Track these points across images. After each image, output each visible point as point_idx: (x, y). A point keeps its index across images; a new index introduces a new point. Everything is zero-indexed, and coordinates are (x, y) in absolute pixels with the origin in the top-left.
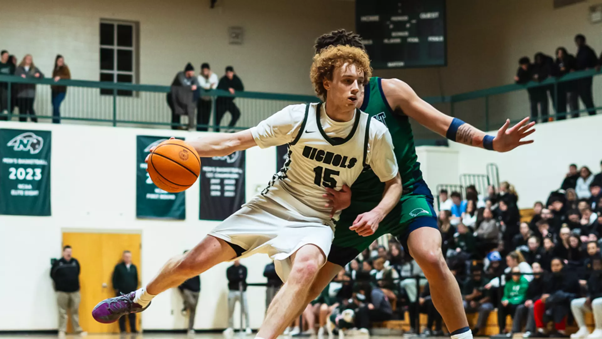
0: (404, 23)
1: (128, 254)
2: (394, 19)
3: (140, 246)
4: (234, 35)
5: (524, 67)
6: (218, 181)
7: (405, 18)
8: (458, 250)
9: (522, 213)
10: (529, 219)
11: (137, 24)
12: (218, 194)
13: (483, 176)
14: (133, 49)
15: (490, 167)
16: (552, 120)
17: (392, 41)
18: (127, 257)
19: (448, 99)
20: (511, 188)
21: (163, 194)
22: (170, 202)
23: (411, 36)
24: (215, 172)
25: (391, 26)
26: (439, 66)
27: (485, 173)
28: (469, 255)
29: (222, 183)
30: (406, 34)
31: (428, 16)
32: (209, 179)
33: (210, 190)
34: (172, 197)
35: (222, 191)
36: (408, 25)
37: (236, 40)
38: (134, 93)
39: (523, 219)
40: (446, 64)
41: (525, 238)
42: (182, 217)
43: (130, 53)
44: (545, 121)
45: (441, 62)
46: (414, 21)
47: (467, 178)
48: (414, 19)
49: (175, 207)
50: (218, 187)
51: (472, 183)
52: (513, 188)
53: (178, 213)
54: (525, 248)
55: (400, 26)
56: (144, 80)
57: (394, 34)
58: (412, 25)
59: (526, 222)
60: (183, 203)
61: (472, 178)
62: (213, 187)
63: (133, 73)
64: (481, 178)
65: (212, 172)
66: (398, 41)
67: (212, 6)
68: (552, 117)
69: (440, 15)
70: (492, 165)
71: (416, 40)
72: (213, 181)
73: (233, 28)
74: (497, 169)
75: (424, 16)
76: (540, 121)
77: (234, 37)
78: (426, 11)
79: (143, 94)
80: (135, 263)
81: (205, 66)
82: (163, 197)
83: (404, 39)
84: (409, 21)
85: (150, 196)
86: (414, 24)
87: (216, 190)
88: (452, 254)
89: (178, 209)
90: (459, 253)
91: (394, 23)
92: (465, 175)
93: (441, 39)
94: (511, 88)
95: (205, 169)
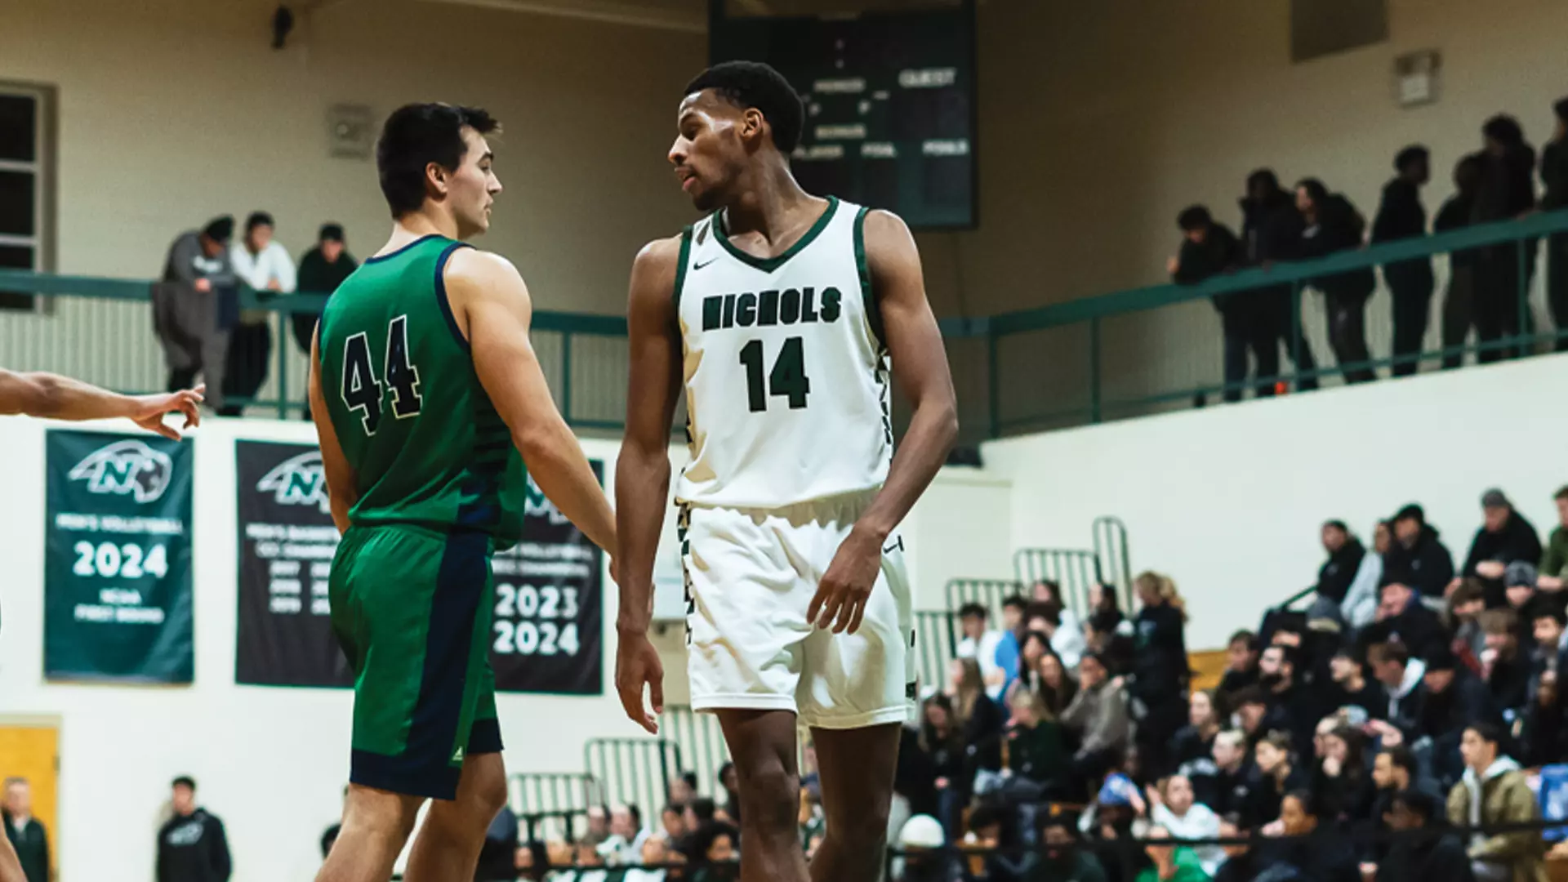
0: (853, 98)
1: (17, 788)
2: (823, 86)
3: (56, 764)
4: (344, 130)
5: (1196, 236)
6: (293, 568)
7: (857, 85)
8: (1006, 773)
9: (1194, 664)
10: (1214, 681)
11: (51, 92)
12: (294, 605)
13: (1082, 554)
14: (36, 168)
15: (1102, 527)
16: (1285, 392)
17: (817, 152)
18: (17, 797)
19: (980, 327)
20: (1165, 591)
21: (126, 606)
22: (148, 632)
23: (872, 138)
24: (284, 542)
25: (815, 109)
26: (951, 229)
27: (1088, 545)
28: (1038, 787)
29: (304, 574)
30: (859, 131)
31: (925, 78)
32: (265, 562)
33: (268, 596)
34: (154, 615)
35: (306, 596)
36: (864, 107)
37: (347, 144)
38: (39, 301)
39: (1196, 683)
40: (975, 223)
41: (1205, 738)
42: (183, 674)
43: (27, 179)
44: (1267, 392)
45: (961, 216)
46: (882, 95)
47: (1036, 558)
48: (881, 88)
49: (163, 644)
50: (295, 587)
51: (1052, 576)
52: (1173, 593)
53: (171, 665)
54: (1204, 766)
55: (840, 109)
56: (70, 264)
57: (822, 132)
58: (876, 104)
59: (1204, 690)
60: (187, 635)
61: (1049, 559)
62: (277, 586)
63: (36, 242)
64: (1075, 560)
65: (274, 540)
66: (835, 152)
67: (279, 44)
68: (1286, 380)
69: (957, 78)
70: (1108, 521)
71: (887, 150)
72: (277, 568)
73: (343, 109)
74: (1123, 535)
75: (912, 79)
76: (1249, 392)
77: (344, 137)
78: (918, 67)
79: (67, 304)
80: (41, 816)
81: (259, 220)
82: (125, 616)
83: (852, 145)
84: (866, 95)
85: (85, 612)
86: (882, 102)
87: (289, 595)
88: (990, 783)
89: (170, 654)
90: (1009, 783)
91: (821, 98)
92: (1029, 552)
93: (962, 147)
94: (1162, 297)
95: (254, 530)
